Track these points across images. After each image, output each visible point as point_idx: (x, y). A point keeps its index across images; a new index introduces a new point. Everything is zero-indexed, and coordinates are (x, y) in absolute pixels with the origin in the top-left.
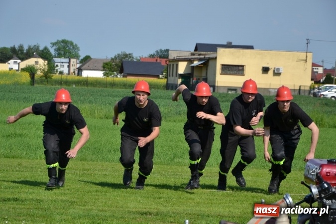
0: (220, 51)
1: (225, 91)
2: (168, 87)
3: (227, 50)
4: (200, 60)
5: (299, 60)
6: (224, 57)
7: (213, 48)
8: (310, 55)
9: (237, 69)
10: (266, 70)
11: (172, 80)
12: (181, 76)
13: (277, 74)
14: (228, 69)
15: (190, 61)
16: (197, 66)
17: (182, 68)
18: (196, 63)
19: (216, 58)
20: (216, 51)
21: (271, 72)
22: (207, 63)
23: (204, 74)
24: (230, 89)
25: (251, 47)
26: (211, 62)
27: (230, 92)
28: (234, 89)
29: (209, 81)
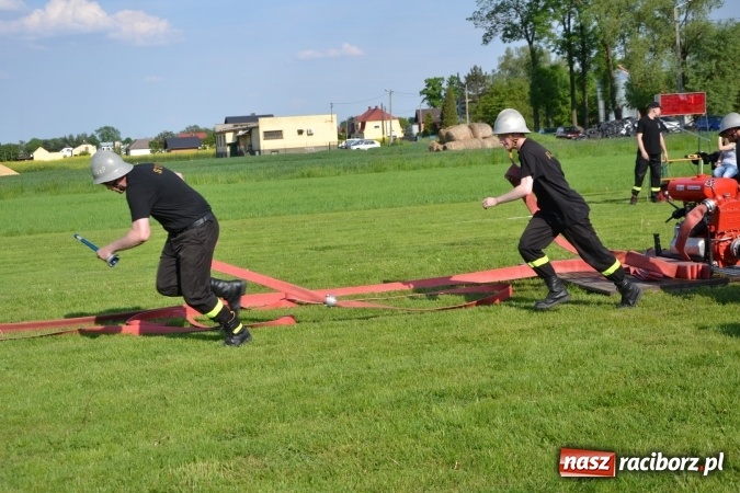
0: (261, 120)
1: (269, 153)
2: (219, 155)
3: (267, 119)
4: (244, 130)
5: (326, 122)
6: (265, 125)
7: (255, 118)
8: (334, 116)
9: (277, 134)
10: (300, 132)
11: (221, 149)
12: (229, 145)
13: (310, 134)
14: (270, 135)
15: (235, 131)
16: (243, 136)
17: (230, 138)
18: (241, 133)
19: (258, 127)
20: (257, 121)
21: (305, 133)
22: (251, 132)
23: (248, 141)
24: (273, 151)
25: (272, 116)
26: (253, 131)
27: (273, 154)
28: (277, 151)
29: (254, 147)
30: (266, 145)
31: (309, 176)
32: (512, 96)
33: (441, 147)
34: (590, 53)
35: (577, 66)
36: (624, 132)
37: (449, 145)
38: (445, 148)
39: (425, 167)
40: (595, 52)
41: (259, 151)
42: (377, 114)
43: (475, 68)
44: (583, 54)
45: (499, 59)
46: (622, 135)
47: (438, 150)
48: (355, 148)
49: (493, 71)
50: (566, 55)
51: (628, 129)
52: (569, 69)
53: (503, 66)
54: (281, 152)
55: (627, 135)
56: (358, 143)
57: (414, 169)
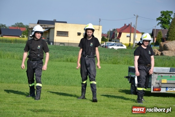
0: (56, 24)
1: (58, 45)
3: (60, 24)
4: (46, 28)
6: (58, 27)
8: (101, 27)
9: (65, 34)
10: (79, 34)
14: (61, 33)
19: (54, 28)
20: (54, 24)
21: (82, 35)
22: (49, 31)
23: (47, 36)
24: (61, 43)
26: (51, 30)
27: (61, 45)
28: (63, 44)
29: (50, 40)
30: (58, 39)
31: (71, 61)
33: (159, 53)
37: (164, 52)
38: (162, 54)
41: (53, 42)
42: (128, 29)
47: (157, 55)
48: (111, 47)
54: (66, 45)
56: (113, 45)
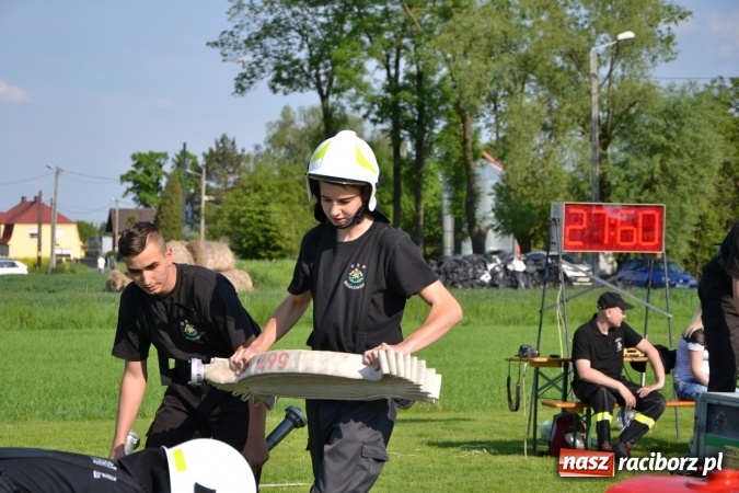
32: (285, 196)
34: (432, 126)
35: (408, 148)
36: (486, 278)
39: (76, 324)
40: (441, 124)
42: (34, 211)
43: (224, 139)
44: (419, 128)
45: (270, 126)
46: (483, 284)
49: (257, 147)
50: (387, 125)
51: (494, 273)
52: (391, 152)
53: (275, 141)
55: (493, 284)
57: (54, 326)
